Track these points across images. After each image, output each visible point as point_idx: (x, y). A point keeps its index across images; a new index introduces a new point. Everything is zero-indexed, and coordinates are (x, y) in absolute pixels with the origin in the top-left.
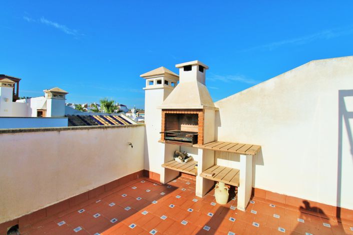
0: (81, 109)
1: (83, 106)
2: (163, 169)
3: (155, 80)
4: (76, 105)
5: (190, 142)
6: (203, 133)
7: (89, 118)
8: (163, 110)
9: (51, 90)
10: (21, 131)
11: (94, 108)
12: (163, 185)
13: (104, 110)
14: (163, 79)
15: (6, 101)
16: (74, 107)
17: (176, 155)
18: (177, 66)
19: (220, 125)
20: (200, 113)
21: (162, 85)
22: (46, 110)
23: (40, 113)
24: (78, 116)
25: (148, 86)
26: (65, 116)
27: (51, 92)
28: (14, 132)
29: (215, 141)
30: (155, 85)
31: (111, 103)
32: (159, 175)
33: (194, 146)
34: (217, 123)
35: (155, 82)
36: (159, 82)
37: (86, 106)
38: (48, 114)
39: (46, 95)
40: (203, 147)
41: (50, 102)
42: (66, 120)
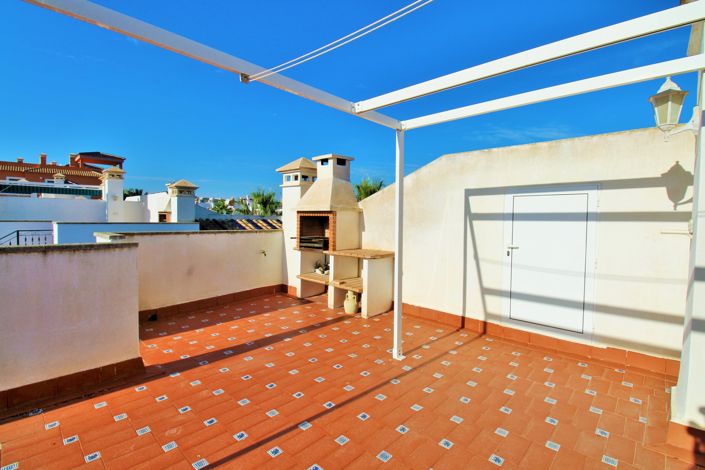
0: (224, 207)
1: (227, 202)
2: (299, 281)
3: (292, 175)
4: (215, 201)
5: (320, 248)
6: (334, 238)
7: (230, 224)
8: (298, 212)
9: (176, 184)
10: (157, 234)
11: (243, 207)
12: (299, 299)
13: (259, 210)
14: (299, 174)
15: (115, 200)
16: (212, 205)
17: (317, 266)
18: (314, 159)
19: (364, 229)
20: (331, 216)
21: (298, 182)
22: (170, 213)
23: (163, 217)
24: (214, 220)
25: (285, 183)
26: (196, 221)
27: (177, 187)
28: (152, 234)
29: (360, 248)
30: (293, 182)
31: (270, 197)
32: (295, 289)
33: (325, 252)
34: (361, 227)
35: (292, 178)
36: (296, 178)
37: (231, 203)
38: (173, 218)
39: (170, 191)
40: (335, 253)
41: (175, 201)
42: (198, 226)
